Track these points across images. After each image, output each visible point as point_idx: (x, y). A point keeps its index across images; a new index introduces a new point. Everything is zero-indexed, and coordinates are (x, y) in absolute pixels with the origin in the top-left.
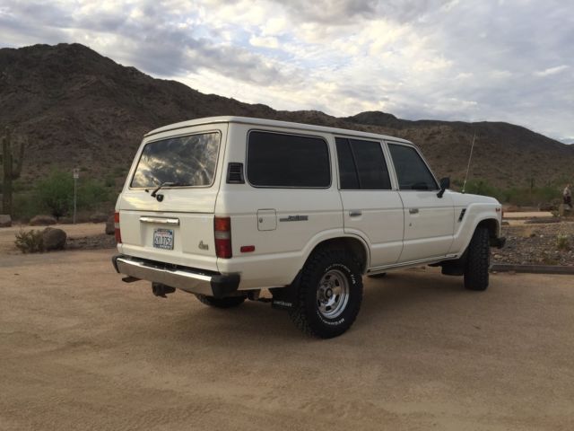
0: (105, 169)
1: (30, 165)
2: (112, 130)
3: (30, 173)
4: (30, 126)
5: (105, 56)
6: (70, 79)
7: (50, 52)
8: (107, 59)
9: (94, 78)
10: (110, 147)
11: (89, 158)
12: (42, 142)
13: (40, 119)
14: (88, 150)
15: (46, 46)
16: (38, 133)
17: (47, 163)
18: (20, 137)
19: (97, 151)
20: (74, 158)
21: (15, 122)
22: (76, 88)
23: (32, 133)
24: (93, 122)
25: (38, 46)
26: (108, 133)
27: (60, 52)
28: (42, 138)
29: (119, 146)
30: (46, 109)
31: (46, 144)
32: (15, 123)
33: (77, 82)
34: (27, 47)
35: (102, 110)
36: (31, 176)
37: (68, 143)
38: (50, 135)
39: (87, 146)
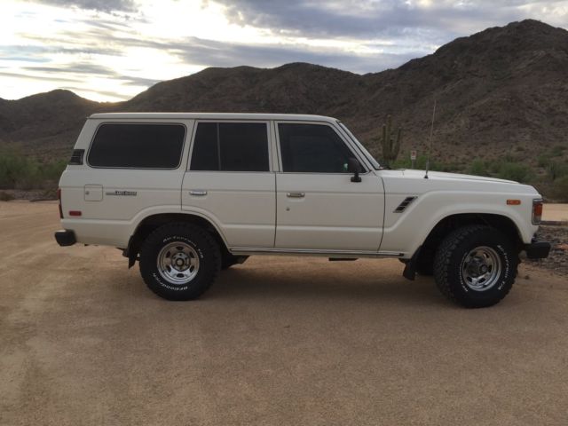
0: (543, 148)
1: (469, 147)
2: (557, 106)
3: (467, 154)
4: (473, 109)
5: (556, 27)
6: (517, 58)
7: (499, 34)
8: (559, 29)
9: (542, 53)
10: (552, 124)
11: (528, 137)
12: (482, 124)
13: (483, 102)
14: (527, 129)
15: (496, 28)
16: (479, 116)
17: (484, 144)
18: (463, 121)
19: (537, 130)
20: (512, 138)
21: (461, 106)
22: (523, 66)
23: (473, 116)
24: (536, 100)
25: (488, 31)
26: (552, 110)
27: (509, 31)
28: (483, 120)
29: (563, 122)
30: (489, 91)
31: (486, 125)
32: (461, 108)
33: (525, 59)
34: (478, 33)
35: (548, 85)
36: (468, 157)
37: (507, 123)
38: (490, 117)
39: (527, 124)
